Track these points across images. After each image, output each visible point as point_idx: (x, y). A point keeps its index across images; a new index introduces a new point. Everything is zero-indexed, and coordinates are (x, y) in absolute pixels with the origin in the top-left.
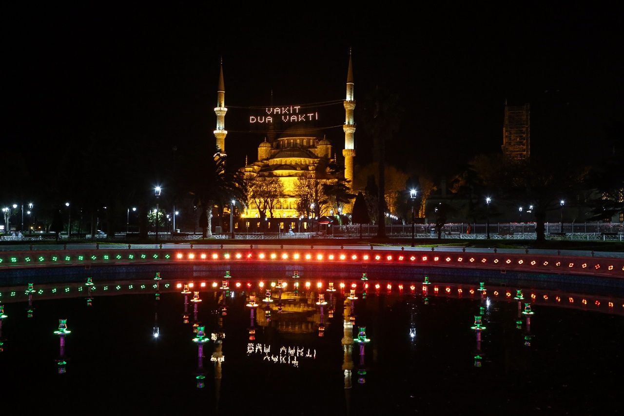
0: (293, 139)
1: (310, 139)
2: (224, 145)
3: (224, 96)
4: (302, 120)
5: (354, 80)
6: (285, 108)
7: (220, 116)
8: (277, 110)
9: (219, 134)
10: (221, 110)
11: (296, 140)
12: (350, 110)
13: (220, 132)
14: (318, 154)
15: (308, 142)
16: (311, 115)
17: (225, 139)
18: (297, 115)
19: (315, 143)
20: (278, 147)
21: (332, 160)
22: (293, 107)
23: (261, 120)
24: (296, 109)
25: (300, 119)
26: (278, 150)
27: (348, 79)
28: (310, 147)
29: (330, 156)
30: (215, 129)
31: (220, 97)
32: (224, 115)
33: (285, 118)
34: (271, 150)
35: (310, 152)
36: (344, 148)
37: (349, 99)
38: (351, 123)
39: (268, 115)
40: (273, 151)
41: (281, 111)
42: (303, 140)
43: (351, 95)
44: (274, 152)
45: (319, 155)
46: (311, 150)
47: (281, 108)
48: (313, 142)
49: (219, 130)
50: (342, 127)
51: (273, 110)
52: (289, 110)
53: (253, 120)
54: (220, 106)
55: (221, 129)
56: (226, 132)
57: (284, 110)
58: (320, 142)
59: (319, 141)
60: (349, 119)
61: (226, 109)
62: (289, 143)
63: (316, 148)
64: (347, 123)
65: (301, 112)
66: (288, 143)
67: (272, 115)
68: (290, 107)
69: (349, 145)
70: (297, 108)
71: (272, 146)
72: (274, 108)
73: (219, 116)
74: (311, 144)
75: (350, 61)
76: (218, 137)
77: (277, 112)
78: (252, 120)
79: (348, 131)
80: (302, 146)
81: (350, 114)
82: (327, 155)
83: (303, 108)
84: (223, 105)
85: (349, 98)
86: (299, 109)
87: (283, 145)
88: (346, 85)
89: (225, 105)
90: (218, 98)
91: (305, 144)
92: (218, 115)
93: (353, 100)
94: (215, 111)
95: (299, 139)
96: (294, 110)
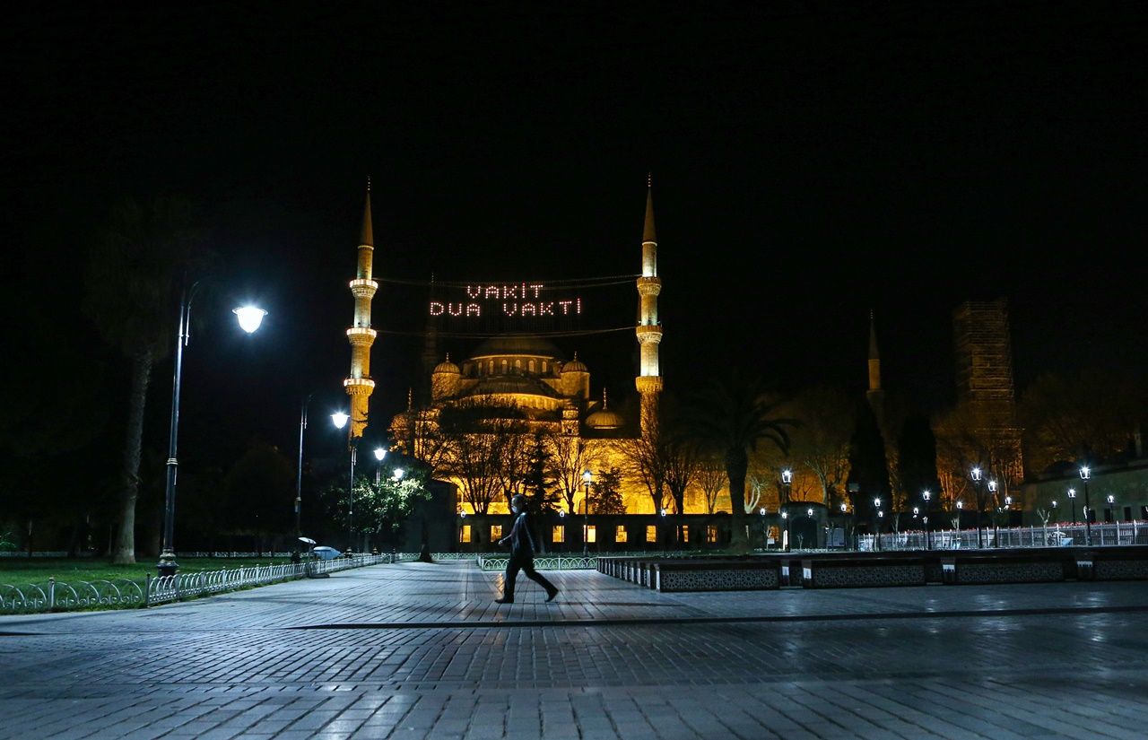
0: (508, 360)
1: (542, 360)
2: (369, 362)
3: (371, 256)
4: (547, 315)
5: (658, 237)
6: (510, 287)
7: (363, 299)
8: (492, 291)
9: (359, 337)
10: (365, 285)
11: (514, 360)
12: (651, 297)
13: (364, 332)
14: (561, 390)
15: (539, 366)
16: (565, 304)
17: (372, 348)
18: (536, 302)
19: (555, 369)
20: (473, 374)
21: (592, 403)
22: (527, 286)
23: (455, 310)
24: (534, 290)
25: (542, 312)
26: (476, 381)
27: (645, 234)
28: (542, 375)
29: (587, 396)
30: (351, 325)
31: (365, 259)
32: (371, 296)
33: (510, 308)
34: (461, 379)
35: (546, 385)
36: (639, 375)
37: (650, 275)
38: (654, 322)
39: (471, 301)
40: (465, 382)
41: (501, 293)
42: (527, 361)
43: (653, 266)
44: (467, 384)
45: (566, 392)
46: (546, 381)
47: (500, 286)
48: (549, 367)
49: (360, 327)
50: (634, 331)
51: (483, 291)
52: (518, 293)
53: (437, 309)
54: (364, 277)
55: (365, 325)
56: (374, 333)
57: (508, 292)
58: (567, 366)
59: (564, 364)
60: (650, 314)
61: (375, 285)
62: (498, 367)
63: (560, 378)
64: (644, 322)
65: (545, 297)
66: (496, 367)
67: (480, 300)
68: (520, 286)
69: (649, 368)
70: (537, 288)
71: (461, 372)
72: (484, 286)
73: (359, 298)
74: (545, 370)
75: (649, 201)
76: (357, 343)
77: (492, 296)
78: (435, 308)
79: (648, 337)
80: (527, 373)
81: (650, 304)
82: (582, 392)
83: (549, 288)
84: (370, 275)
85: (648, 271)
86: (540, 291)
87: (485, 371)
88: (641, 247)
89: (373, 277)
90: (360, 261)
91: (532, 369)
92: (360, 295)
93: (655, 275)
94: (350, 289)
95: (521, 359)
96: (530, 293)
